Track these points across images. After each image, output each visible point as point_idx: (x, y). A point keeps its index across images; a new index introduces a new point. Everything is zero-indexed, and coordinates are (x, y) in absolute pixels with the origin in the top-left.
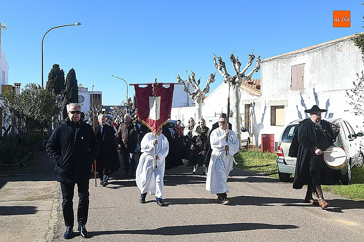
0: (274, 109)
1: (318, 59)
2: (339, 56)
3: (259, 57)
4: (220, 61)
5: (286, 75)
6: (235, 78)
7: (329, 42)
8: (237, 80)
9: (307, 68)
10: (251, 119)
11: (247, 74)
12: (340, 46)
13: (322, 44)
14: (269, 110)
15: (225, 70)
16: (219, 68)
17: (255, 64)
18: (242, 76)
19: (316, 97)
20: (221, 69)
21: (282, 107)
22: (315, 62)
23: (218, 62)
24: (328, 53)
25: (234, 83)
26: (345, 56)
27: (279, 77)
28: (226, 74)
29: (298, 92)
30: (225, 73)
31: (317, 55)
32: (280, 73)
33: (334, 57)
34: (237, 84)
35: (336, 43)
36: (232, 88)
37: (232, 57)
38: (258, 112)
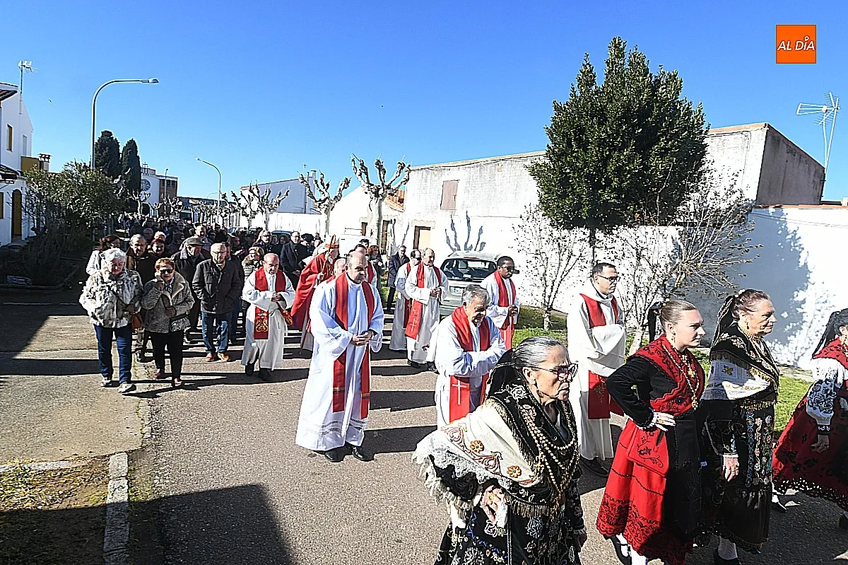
0: (418, 229)
1: (474, 178)
2: (499, 176)
3: (409, 166)
4: (362, 165)
5: (436, 191)
6: (379, 189)
7: (488, 159)
8: (381, 192)
9: (461, 186)
10: (390, 239)
11: (393, 187)
12: (500, 165)
13: (481, 160)
14: (412, 230)
15: (367, 177)
16: (358, 173)
17: (404, 175)
18: (388, 187)
19: (468, 222)
20: (360, 175)
21: (429, 229)
22: (471, 180)
23: (359, 167)
24: (487, 172)
25: (377, 195)
26: (505, 178)
27: (428, 192)
28: (368, 183)
29: (449, 213)
30: (366, 181)
31: (474, 171)
32: (428, 188)
33: (492, 176)
34: (381, 198)
35: (496, 161)
36: (374, 201)
37: (378, 163)
38: (399, 231)
